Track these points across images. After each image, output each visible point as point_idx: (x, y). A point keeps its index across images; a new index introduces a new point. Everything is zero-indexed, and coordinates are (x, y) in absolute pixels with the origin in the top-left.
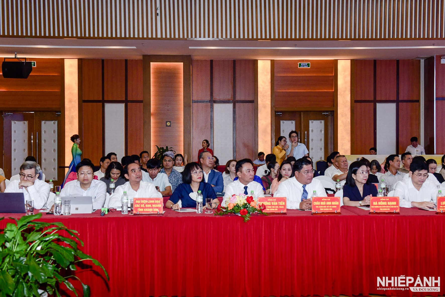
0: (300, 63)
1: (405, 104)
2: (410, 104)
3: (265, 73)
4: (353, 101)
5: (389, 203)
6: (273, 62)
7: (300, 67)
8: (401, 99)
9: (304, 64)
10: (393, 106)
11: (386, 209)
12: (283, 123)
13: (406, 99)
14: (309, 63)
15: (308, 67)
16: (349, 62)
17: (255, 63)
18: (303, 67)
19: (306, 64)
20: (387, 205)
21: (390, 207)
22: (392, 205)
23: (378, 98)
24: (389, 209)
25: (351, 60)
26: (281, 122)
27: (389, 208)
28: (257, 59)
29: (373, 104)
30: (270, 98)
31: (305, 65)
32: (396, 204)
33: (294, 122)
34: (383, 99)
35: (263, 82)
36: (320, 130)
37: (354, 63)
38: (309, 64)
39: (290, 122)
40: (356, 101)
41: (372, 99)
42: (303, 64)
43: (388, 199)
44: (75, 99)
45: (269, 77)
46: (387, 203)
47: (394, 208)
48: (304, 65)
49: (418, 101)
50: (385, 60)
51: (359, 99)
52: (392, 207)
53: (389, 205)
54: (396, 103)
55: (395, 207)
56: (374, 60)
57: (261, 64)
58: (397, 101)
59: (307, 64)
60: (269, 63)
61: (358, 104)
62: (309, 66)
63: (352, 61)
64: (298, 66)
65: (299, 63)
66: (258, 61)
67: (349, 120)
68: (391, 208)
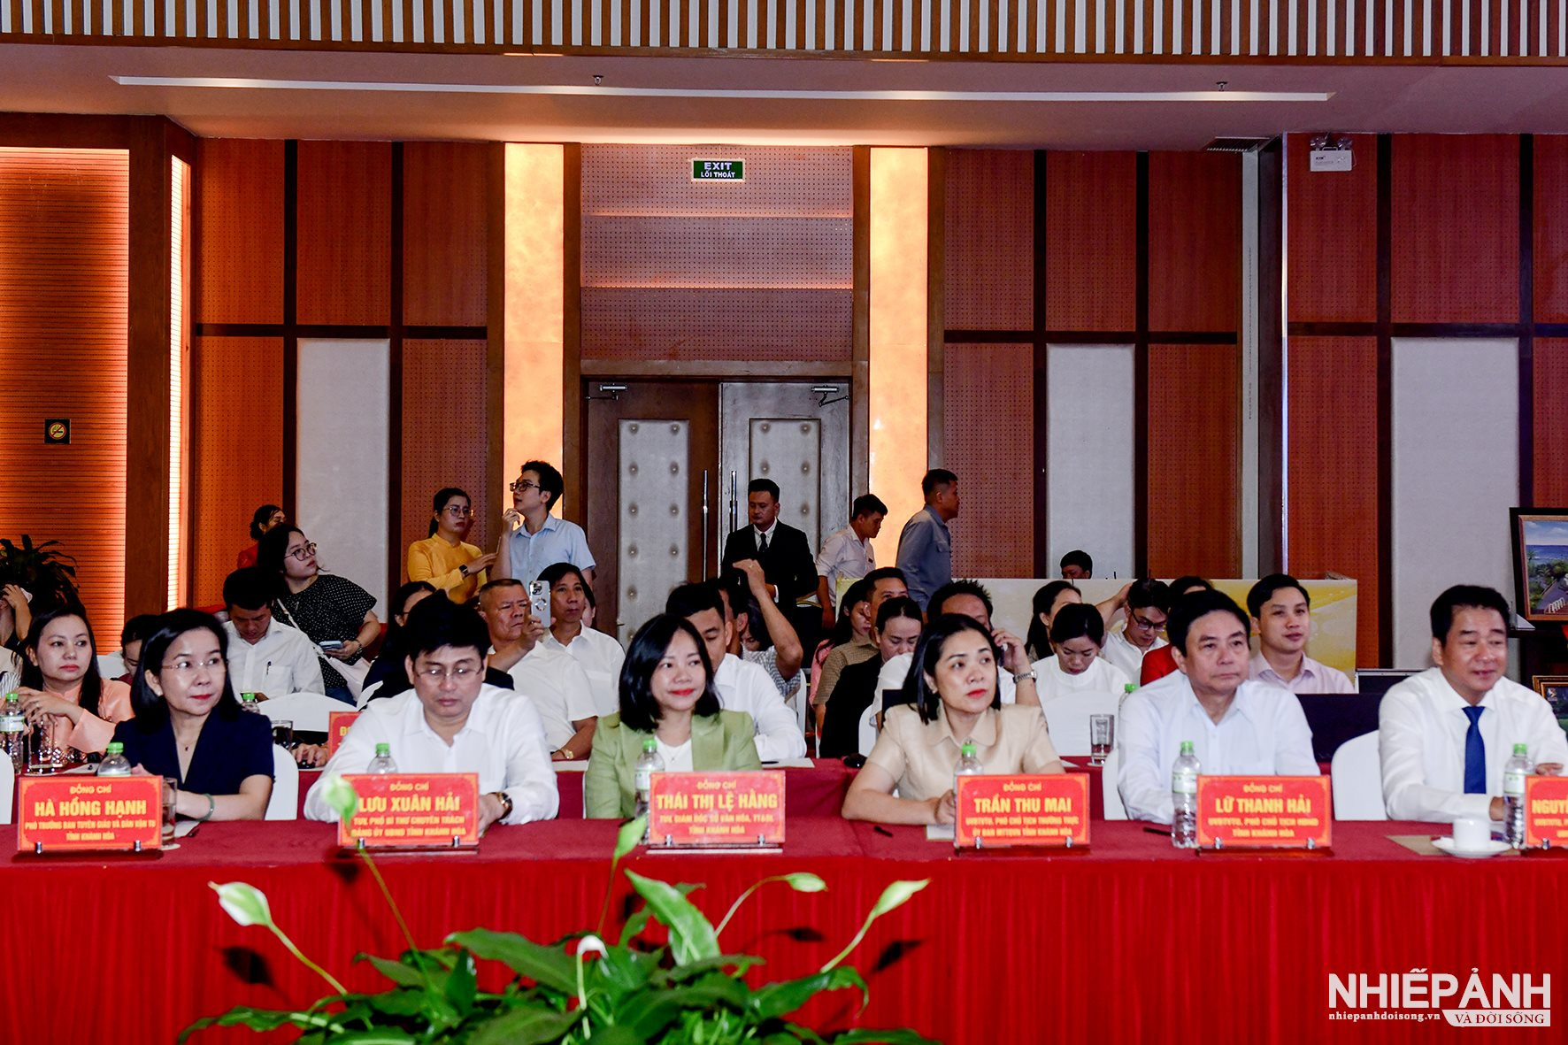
0: (697, 159)
1: (1173, 349)
2: (1192, 349)
3: (538, 204)
4: (940, 335)
5: (110, 807)
6: (574, 156)
7: (700, 177)
8: (1155, 326)
9: (716, 166)
10: (1121, 359)
11: (97, 836)
12: (634, 430)
13: (1176, 326)
14: (739, 160)
15: (735, 177)
16: (920, 160)
17: (492, 154)
18: (713, 177)
19: (725, 167)
20: (103, 817)
21: (116, 824)
22: (126, 817)
23: (1054, 324)
24: (109, 836)
25: (931, 149)
26: (625, 427)
27: (111, 830)
28: (502, 138)
29: (1029, 347)
30: (561, 317)
31: (720, 171)
32: (144, 812)
33: (683, 427)
34: (1078, 326)
35: (529, 242)
36: (799, 463)
37: (943, 162)
38: (741, 163)
39: (664, 427)
40: (952, 336)
41: (1027, 324)
42: (712, 166)
43: (107, 789)
45: (556, 220)
46: (103, 808)
47: (134, 829)
48: (716, 170)
49: (1232, 338)
50: (1085, 152)
51: (968, 323)
52: (128, 824)
53: (112, 818)
54: (1133, 346)
55: (141, 824)
56: (1036, 151)
57: (517, 161)
58: (1140, 339)
59: (728, 165)
60: (556, 157)
61: (965, 350)
62: (738, 175)
63: (935, 152)
64: (692, 173)
65: (692, 161)
66: (509, 147)
67: (921, 420)
68: (121, 833)
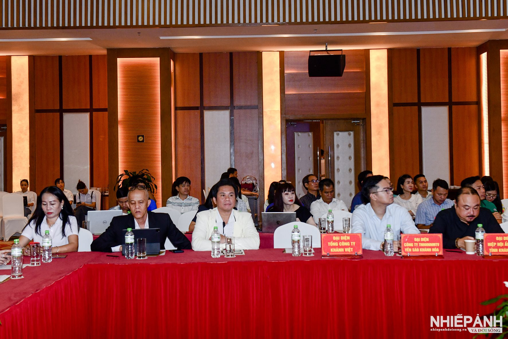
44: (384, 102)
